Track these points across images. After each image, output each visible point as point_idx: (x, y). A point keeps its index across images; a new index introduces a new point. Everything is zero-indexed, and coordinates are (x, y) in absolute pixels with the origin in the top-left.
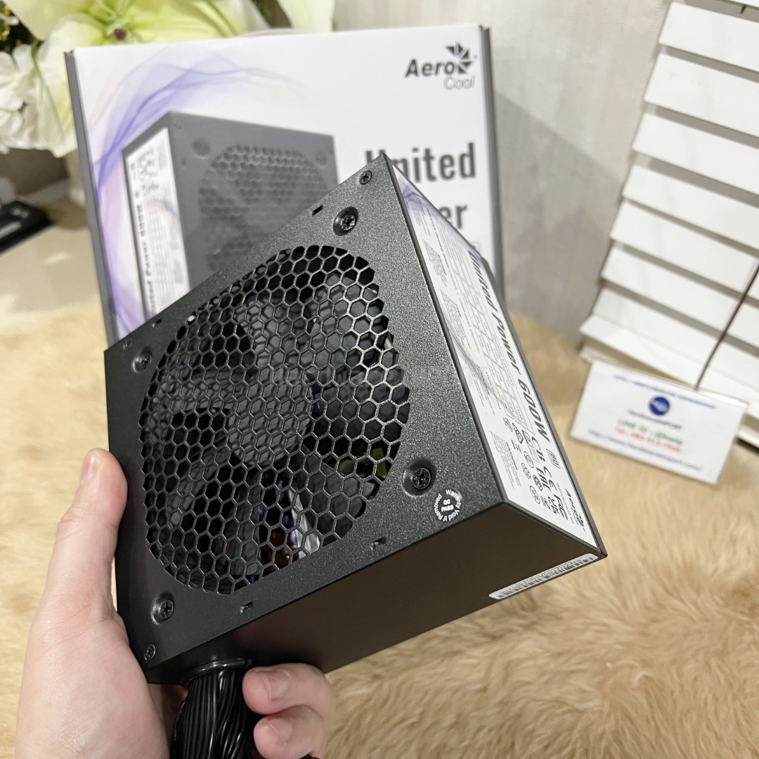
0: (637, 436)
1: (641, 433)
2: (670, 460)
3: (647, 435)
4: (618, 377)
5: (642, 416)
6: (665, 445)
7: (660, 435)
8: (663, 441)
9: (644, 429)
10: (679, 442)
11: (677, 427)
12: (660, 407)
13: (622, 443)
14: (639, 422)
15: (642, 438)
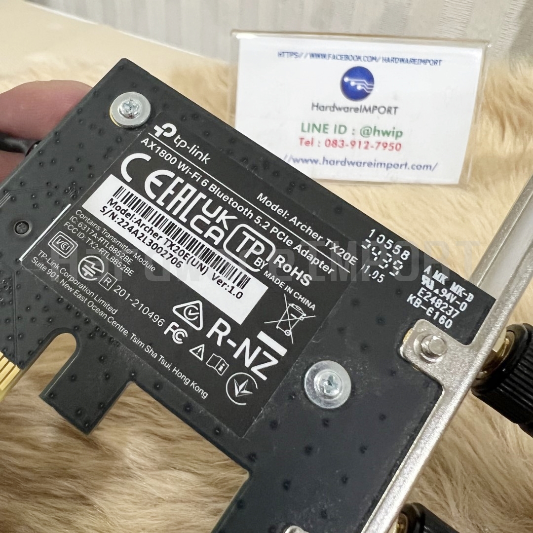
0: (334, 143)
1: (338, 137)
2: (388, 166)
3: (348, 137)
4: (281, 54)
6: (379, 143)
7: (367, 132)
8: (373, 139)
9: (341, 128)
10: (399, 134)
11: (389, 111)
14: (333, 118)
15: (343, 141)
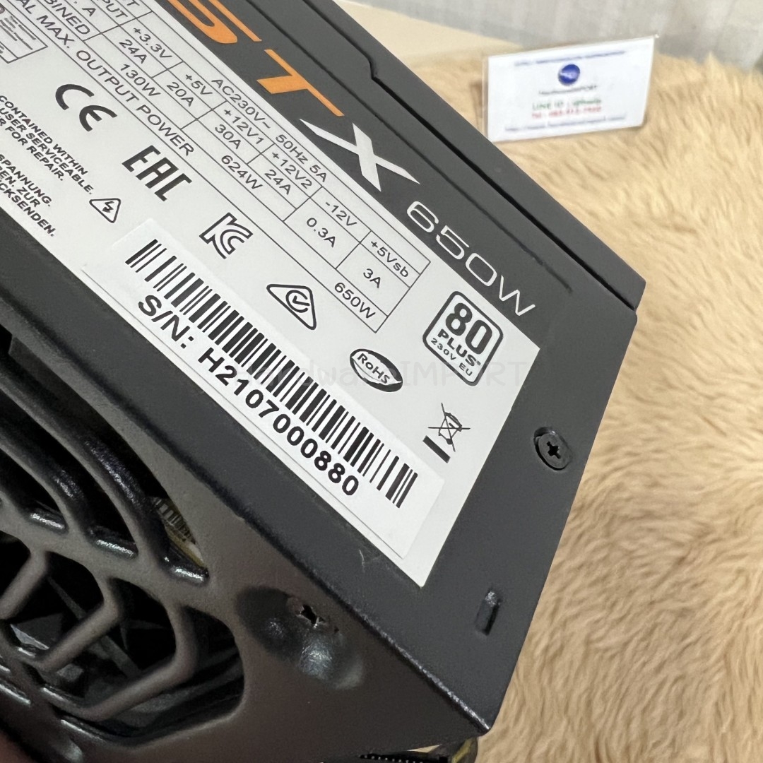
0: (555, 114)
1: (558, 110)
2: (592, 122)
3: (564, 109)
4: (518, 64)
5: (555, 92)
6: (585, 110)
7: (577, 103)
8: (581, 107)
9: (559, 104)
10: (598, 101)
11: (591, 88)
12: (569, 75)
13: (542, 127)
14: (554, 99)
15: (561, 112)
